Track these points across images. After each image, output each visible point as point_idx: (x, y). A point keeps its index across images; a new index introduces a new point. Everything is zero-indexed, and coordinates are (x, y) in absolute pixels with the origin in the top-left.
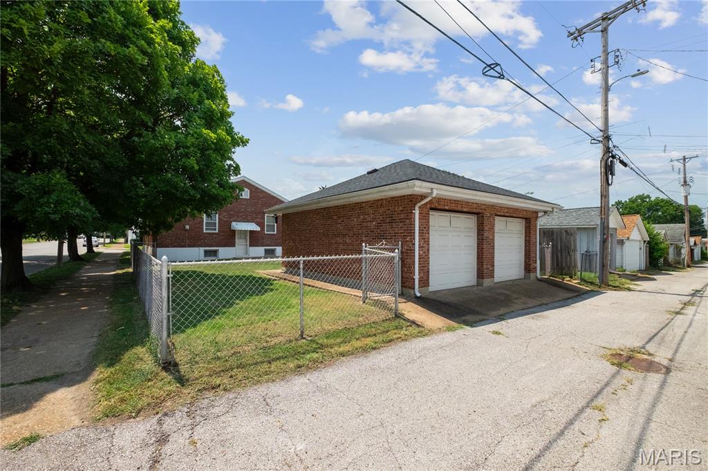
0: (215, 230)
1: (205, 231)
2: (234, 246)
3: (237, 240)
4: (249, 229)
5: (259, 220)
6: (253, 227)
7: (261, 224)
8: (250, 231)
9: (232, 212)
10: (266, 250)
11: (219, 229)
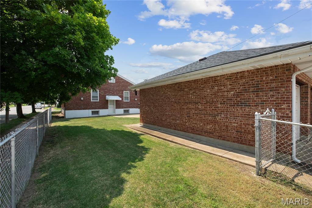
0: (97, 100)
1: (92, 101)
2: (108, 109)
3: (109, 105)
4: (116, 99)
5: (120, 94)
6: (117, 98)
7: (121, 97)
8: (116, 100)
9: (106, 90)
10: (124, 110)
11: (99, 100)
